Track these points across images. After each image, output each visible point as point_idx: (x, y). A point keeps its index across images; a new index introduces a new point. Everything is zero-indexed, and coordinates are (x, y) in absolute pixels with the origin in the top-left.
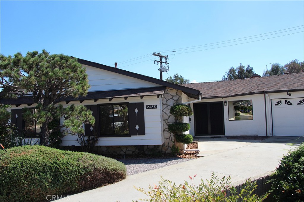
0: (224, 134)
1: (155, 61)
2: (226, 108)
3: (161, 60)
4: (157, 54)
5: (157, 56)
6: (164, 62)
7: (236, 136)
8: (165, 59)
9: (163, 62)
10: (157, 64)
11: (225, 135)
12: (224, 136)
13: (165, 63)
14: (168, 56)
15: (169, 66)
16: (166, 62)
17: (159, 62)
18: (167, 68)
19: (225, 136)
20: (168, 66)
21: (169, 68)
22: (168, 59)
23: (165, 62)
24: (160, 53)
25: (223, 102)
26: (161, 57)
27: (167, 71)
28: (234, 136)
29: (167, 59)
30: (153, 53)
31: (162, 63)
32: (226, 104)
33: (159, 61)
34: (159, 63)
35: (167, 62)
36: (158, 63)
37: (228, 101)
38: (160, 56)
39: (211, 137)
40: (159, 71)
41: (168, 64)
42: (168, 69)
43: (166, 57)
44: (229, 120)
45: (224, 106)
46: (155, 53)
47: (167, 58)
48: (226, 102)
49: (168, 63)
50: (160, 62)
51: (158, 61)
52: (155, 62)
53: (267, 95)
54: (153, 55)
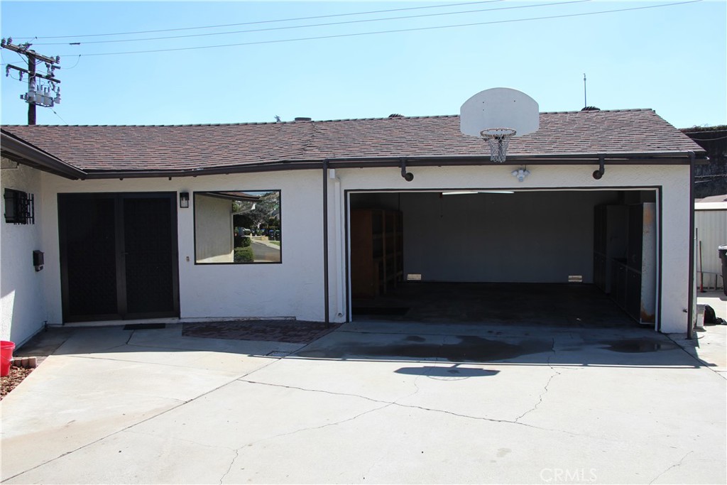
0: (178, 315)
1: (9, 66)
2: (185, 217)
3: (32, 66)
4: (19, 45)
5: (19, 51)
6: (45, 74)
7: (219, 320)
8: (48, 66)
9: (40, 76)
10: (18, 77)
11: (180, 318)
12: (175, 321)
13: (47, 81)
14: (58, 58)
15: (59, 90)
16: (50, 77)
17: (25, 71)
18: (53, 95)
19: (182, 321)
20: (56, 89)
21: (58, 95)
22: (59, 68)
23: (47, 77)
24: (28, 45)
25: (175, 193)
26: (32, 57)
27: (52, 105)
28: (214, 320)
29: (53, 68)
30: (3, 41)
31: (37, 78)
32: (184, 202)
33: (26, 68)
34: (26, 76)
35: (53, 76)
36: (21, 76)
37: (194, 193)
38: (27, 54)
39: (128, 327)
40: (24, 101)
41: (57, 85)
42: (58, 99)
43: (51, 62)
44: (196, 264)
45: (180, 212)
46: (10, 40)
47: (55, 64)
48: (185, 195)
49: (58, 82)
50: (30, 75)
51: (22, 71)
52: (7, 71)
53: (332, 172)
54: (2, 45)
